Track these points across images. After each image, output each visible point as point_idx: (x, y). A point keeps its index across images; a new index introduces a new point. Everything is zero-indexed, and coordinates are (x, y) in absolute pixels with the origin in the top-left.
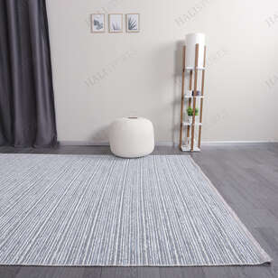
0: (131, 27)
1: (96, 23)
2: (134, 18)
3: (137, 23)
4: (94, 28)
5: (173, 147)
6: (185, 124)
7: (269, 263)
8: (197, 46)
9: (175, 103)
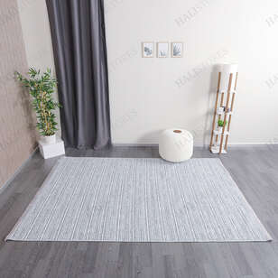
0: (175, 53)
1: (146, 50)
3: (181, 50)
5: (204, 148)
7: (270, 241)
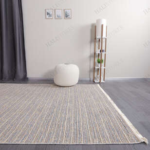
0: (67, 16)
1: (48, 14)
2: (69, 12)
4: (47, 16)
5: (90, 80)
6: (96, 68)
8: (102, 25)
9: (90, 57)
